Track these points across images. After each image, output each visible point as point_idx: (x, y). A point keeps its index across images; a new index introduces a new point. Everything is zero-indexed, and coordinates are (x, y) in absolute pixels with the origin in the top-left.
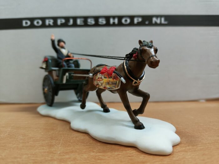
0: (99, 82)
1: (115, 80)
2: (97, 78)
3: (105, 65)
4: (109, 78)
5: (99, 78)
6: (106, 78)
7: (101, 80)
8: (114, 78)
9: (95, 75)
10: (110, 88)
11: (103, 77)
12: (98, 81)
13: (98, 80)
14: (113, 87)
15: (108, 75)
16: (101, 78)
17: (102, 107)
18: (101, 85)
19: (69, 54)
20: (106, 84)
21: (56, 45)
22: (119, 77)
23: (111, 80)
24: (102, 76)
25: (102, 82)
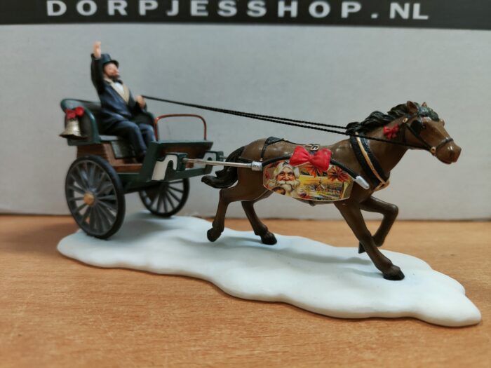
0: (283, 182)
1: (337, 180)
2: (276, 173)
3: (282, 140)
4: (319, 175)
5: (283, 173)
6: (308, 174)
7: (291, 177)
8: (334, 176)
9: (269, 165)
10: (319, 196)
12: (282, 179)
13: (281, 177)
14: (334, 196)
15: (316, 168)
16: (291, 174)
18: (292, 189)
19: (138, 98)
20: (308, 189)
22: (347, 174)
23: (325, 179)
24: (294, 168)
25: (294, 182)
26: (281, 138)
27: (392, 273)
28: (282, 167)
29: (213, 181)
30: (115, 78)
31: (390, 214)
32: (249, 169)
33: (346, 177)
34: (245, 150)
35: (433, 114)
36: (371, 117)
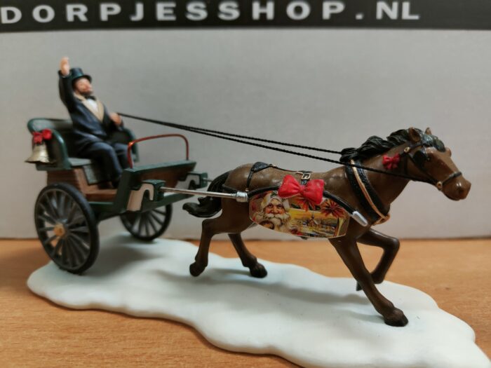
0: (271, 215)
1: (331, 215)
2: (263, 205)
3: (270, 166)
4: (311, 209)
5: (271, 205)
6: (300, 208)
7: (280, 210)
8: (328, 210)
9: (256, 196)
10: (312, 233)
11: (286, 204)
12: (270, 212)
13: (269, 210)
14: (327, 232)
15: (307, 201)
16: (281, 206)
17: (245, 265)
18: (282, 224)
19: (114, 116)
20: (299, 224)
21: (68, 85)
22: (343, 209)
23: (317, 214)
24: (283, 200)
25: (285, 216)
26: (269, 163)
27: (394, 318)
28: (269, 199)
29: (195, 209)
30: (87, 95)
31: (390, 248)
32: (234, 201)
33: (342, 212)
34: (229, 177)
35: (438, 144)
36: (368, 143)
